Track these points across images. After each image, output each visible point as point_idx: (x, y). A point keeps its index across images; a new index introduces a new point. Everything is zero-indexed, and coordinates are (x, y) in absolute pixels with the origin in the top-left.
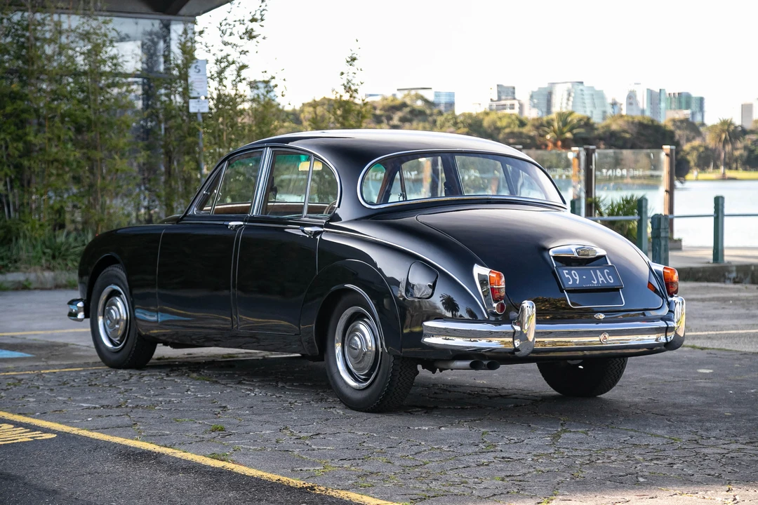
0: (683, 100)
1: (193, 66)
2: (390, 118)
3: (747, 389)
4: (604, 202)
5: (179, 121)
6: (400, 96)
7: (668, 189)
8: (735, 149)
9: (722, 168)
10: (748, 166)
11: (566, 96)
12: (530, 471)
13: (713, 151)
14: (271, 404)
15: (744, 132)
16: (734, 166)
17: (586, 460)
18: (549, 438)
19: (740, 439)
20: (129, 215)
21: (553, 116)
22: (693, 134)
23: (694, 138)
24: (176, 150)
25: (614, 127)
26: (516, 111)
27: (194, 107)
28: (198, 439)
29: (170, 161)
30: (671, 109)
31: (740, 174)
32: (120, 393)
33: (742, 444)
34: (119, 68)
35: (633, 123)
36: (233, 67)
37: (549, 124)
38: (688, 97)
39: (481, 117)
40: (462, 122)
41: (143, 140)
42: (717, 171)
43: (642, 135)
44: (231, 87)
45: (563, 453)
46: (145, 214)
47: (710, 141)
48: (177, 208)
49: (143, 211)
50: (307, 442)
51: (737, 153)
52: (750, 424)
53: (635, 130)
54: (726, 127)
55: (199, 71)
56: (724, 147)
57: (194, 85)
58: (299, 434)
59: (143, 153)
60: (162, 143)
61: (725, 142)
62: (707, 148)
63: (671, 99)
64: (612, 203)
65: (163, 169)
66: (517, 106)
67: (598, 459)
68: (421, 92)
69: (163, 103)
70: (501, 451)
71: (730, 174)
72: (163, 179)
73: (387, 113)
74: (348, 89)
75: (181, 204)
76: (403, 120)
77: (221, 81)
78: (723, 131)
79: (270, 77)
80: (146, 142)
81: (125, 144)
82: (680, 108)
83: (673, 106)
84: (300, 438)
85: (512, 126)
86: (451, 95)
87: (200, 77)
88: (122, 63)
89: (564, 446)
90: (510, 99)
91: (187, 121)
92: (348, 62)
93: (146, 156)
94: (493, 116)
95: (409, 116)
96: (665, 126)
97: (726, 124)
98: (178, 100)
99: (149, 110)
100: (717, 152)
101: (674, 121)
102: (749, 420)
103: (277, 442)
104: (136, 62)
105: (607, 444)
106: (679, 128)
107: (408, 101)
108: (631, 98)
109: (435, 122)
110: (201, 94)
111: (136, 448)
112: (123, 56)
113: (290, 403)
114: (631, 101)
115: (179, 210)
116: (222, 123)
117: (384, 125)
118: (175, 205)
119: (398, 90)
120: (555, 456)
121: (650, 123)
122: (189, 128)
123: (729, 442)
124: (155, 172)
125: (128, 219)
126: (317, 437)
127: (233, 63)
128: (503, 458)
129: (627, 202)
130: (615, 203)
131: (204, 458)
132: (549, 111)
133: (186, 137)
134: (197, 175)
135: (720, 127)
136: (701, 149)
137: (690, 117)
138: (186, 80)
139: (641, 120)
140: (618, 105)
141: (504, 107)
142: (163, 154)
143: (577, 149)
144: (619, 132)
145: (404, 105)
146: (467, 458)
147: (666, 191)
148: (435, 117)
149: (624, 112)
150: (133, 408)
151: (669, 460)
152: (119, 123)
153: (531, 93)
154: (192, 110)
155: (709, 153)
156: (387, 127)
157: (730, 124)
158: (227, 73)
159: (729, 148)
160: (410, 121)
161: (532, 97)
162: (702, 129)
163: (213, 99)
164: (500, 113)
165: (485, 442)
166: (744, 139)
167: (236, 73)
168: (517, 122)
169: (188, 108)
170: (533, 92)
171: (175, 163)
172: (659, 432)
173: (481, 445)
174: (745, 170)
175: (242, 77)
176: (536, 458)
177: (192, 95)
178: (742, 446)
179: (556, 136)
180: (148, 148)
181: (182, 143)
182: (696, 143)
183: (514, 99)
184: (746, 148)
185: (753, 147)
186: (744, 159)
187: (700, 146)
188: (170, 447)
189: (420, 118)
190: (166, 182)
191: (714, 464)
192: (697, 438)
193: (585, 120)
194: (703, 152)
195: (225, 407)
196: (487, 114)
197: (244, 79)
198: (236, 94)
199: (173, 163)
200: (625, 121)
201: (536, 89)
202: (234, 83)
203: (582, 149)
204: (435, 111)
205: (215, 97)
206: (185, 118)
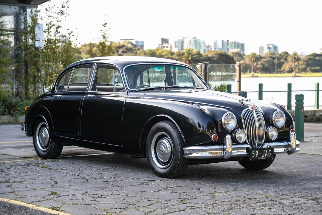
0: (237, 45)
1: (37, 26)
2: (118, 51)
3: (293, 170)
4: (213, 86)
5: (31, 50)
6: (122, 43)
7: (239, 80)
8: (257, 64)
9: (252, 72)
10: (262, 72)
11: (189, 43)
12: (205, 213)
13: (248, 65)
14: (78, 180)
15: (261, 58)
16: (257, 71)
17: (230, 207)
18: (210, 196)
19: (297, 195)
20: (9, 91)
21: (184, 51)
22: (240, 59)
23: (241, 60)
24: (30, 63)
25: (210, 55)
26: (169, 49)
27: (37, 44)
28: (45, 199)
29: (27, 68)
30: (231, 48)
31: (259, 75)
32: (6, 175)
33: (298, 197)
34: (4, 27)
35: (217, 54)
36: (54, 27)
37: (183, 54)
38: (238, 43)
39: (155, 51)
40: (148, 53)
41: (15, 59)
42: (250, 73)
43: (221, 59)
44: (54, 36)
45: (218, 203)
46: (16, 91)
47: (247, 61)
48: (30, 88)
49: (15, 90)
50: (97, 200)
51: (258, 66)
52: (299, 187)
53: (218, 56)
54: (254, 56)
55: (40, 29)
56: (253, 64)
57: (37, 35)
58: (93, 195)
59: (15, 64)
60: (24, 60)
61: (254, 62)
62: (246, 64)
63: (231, 44)
64: (216, 86)
65: (24, 71)
66: (169, 47)
67: (235, 207)
68: (130, 41)
69: (23, 42)
70: (189, 203)
71: (255, 75)
72: (24, 76)
73: (116, 49)
74: (104, 37)
75: (31, 87)
76: (123, 52)
77: (49, 33)
78: (253, 57)
79: (71, 32)
80: (16, 60)
81: (7, 60)
82: (235, 48)
83: (232, 47)
84: (93, 198)
85: (168, 55)
86: (143, 42)
87: (40, 31)
88: (5, 25)
89: (218, 200)
90: (167, 44)
91: (34, 51)
92: (103, 25)
93: (16, 66)
94: (160, 51)
95: (125, 51)
96: (230, 55)
97: (254, 54)
98: (30, 41)
99: (17, 46)
100: (250, 66)
101: (233, 53)
102: (298, 185)
103: (83, 200)
104: (11, 24)
105: (237, 198)
106: (235, 56)
107: (125, 44)
108: (215, 44)
109: (136, 53)
110: (40, 38)
111: (15, 204)
112: (5, 22)
113: (87, 179)
114: (216, 45)
115: (31, 90)
116: (49, 52)
117: (115, 54)
118: (29, 87)
119: (121, 40)
120: (215, 205)
121: (224, 54)
122: (36, 54)
123: (292, 197)
124: (20, 73)
125: (8, 94)
126: (102, 197)
127: (54, 25)
128: (191, 207)
129: (222, 86)
130: (217, 86)
131: (48, 209)
132: (182, 49)
133: (33, 58)
134: (38, 74)
135: (251, 56)
136: (244, 65)
137: (239, 51)
138: (34, 33)
139: (221, 53)
140: (210, 47)
141: (164, 47)
142: (23, 65)
143: (200, 63)
144: (212, 57)
145: (124, 46)
146: (174, 207)
147: (238, 81)
148: (136, 51)
149: (213, 50)
150: (13, 183)
151: (268, 207)
152: (4, 51)
153: (175, 42)
154: (37, 46)
155: (247, 66)
156: (117, 55)
157: (255, 54)
158: (51, 30)
159: (255, 64)
160: (126, 52)
161: (175, 43)
162: (244, 57)
163: (45, 41)
164: (163, 49)
165: (181, 198)
166: (261, 60)
167: (56, 29)
168: (170, 53)
169: (35, 44)
170: (176, 41)
171: (29, 69)
172: (260, 192)
173: (179, 200)
174: (262, 73)
175: (58, 32)
176: (206, 206)
177: (37, 39)
178: (299, 199)
179: (186, 59)
180: (17, 62)
181: (32, 60)
182: (242, 62)
183: (168, 44)
184: (261, 64)
185: (264, 64)
186: (261, 68)
187: (243, 63)
188: (31, 203)
189: (130, 51)
190: (25, 77)
191: (290, 208)
192: (278, 195)
193: (198, 52)
194: (244, 66)
195: (56, 182)
196: (158, 50)
197: (59, 32)
198: (56, 39)
199: (28, 69)
200: (214, 53)
201: (177, 40)
202: (55, 34)
203: (202, 63)
204: (137, 48)
205: (47, 40)
206: (33, 49)
